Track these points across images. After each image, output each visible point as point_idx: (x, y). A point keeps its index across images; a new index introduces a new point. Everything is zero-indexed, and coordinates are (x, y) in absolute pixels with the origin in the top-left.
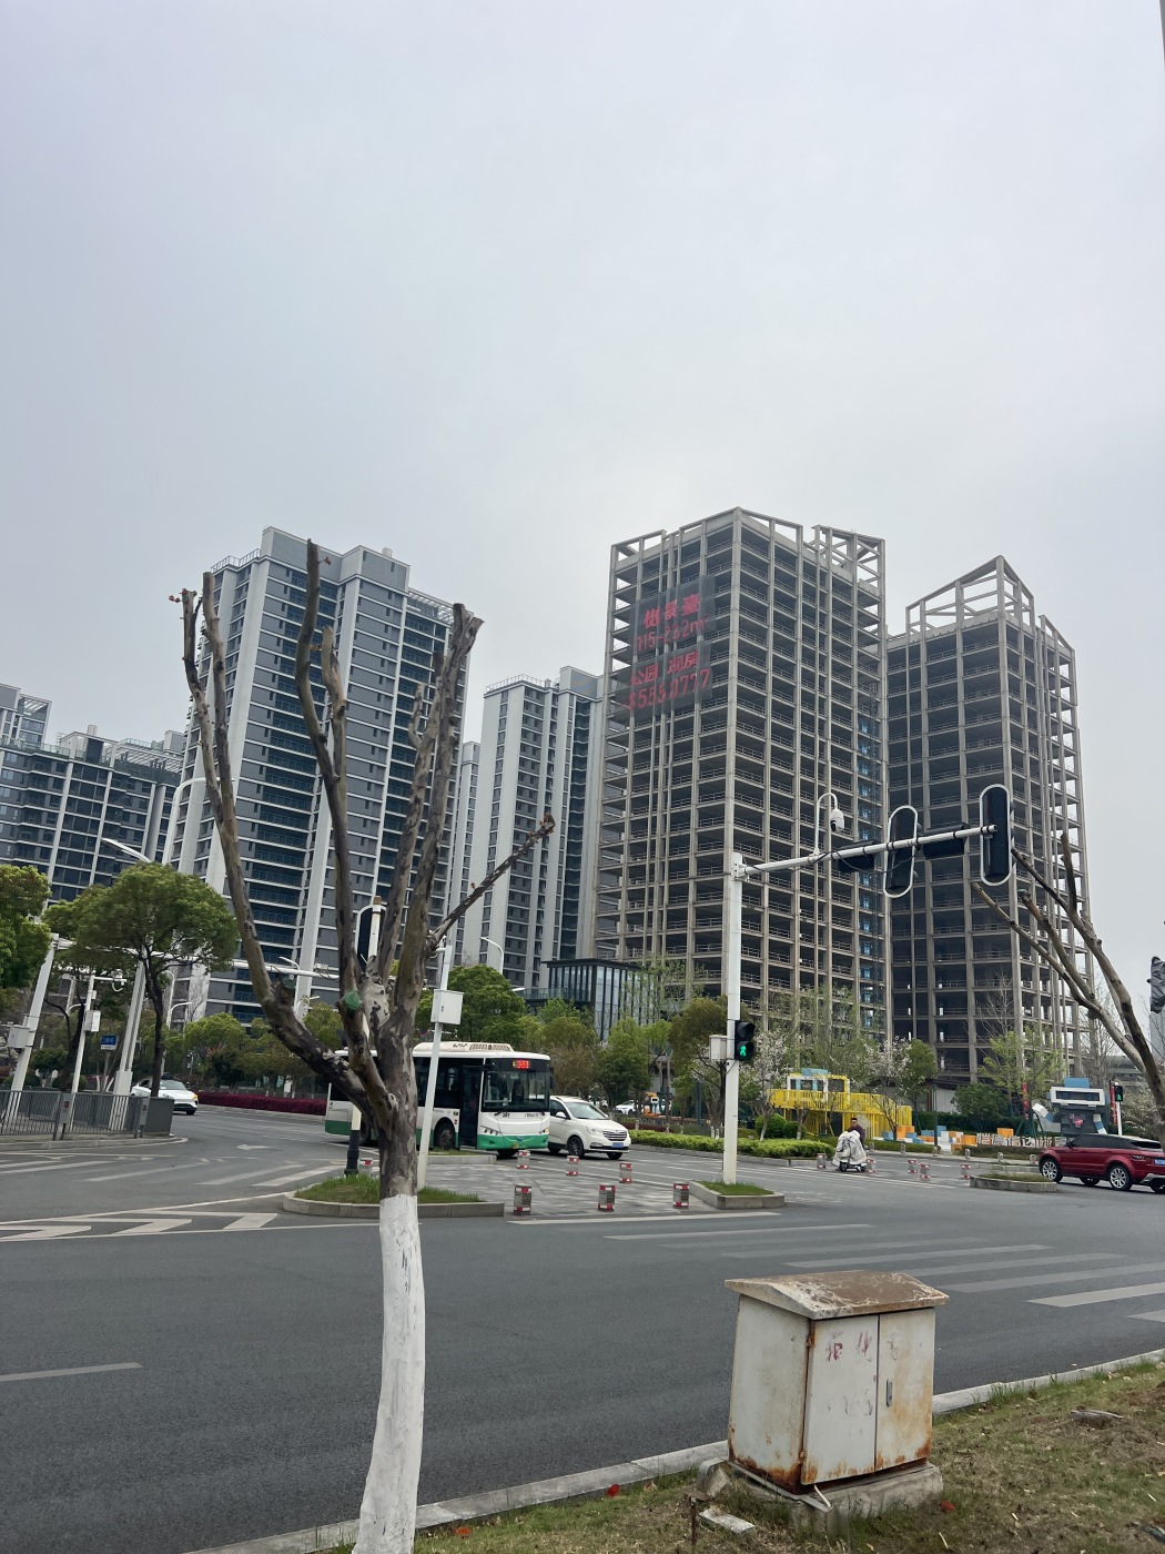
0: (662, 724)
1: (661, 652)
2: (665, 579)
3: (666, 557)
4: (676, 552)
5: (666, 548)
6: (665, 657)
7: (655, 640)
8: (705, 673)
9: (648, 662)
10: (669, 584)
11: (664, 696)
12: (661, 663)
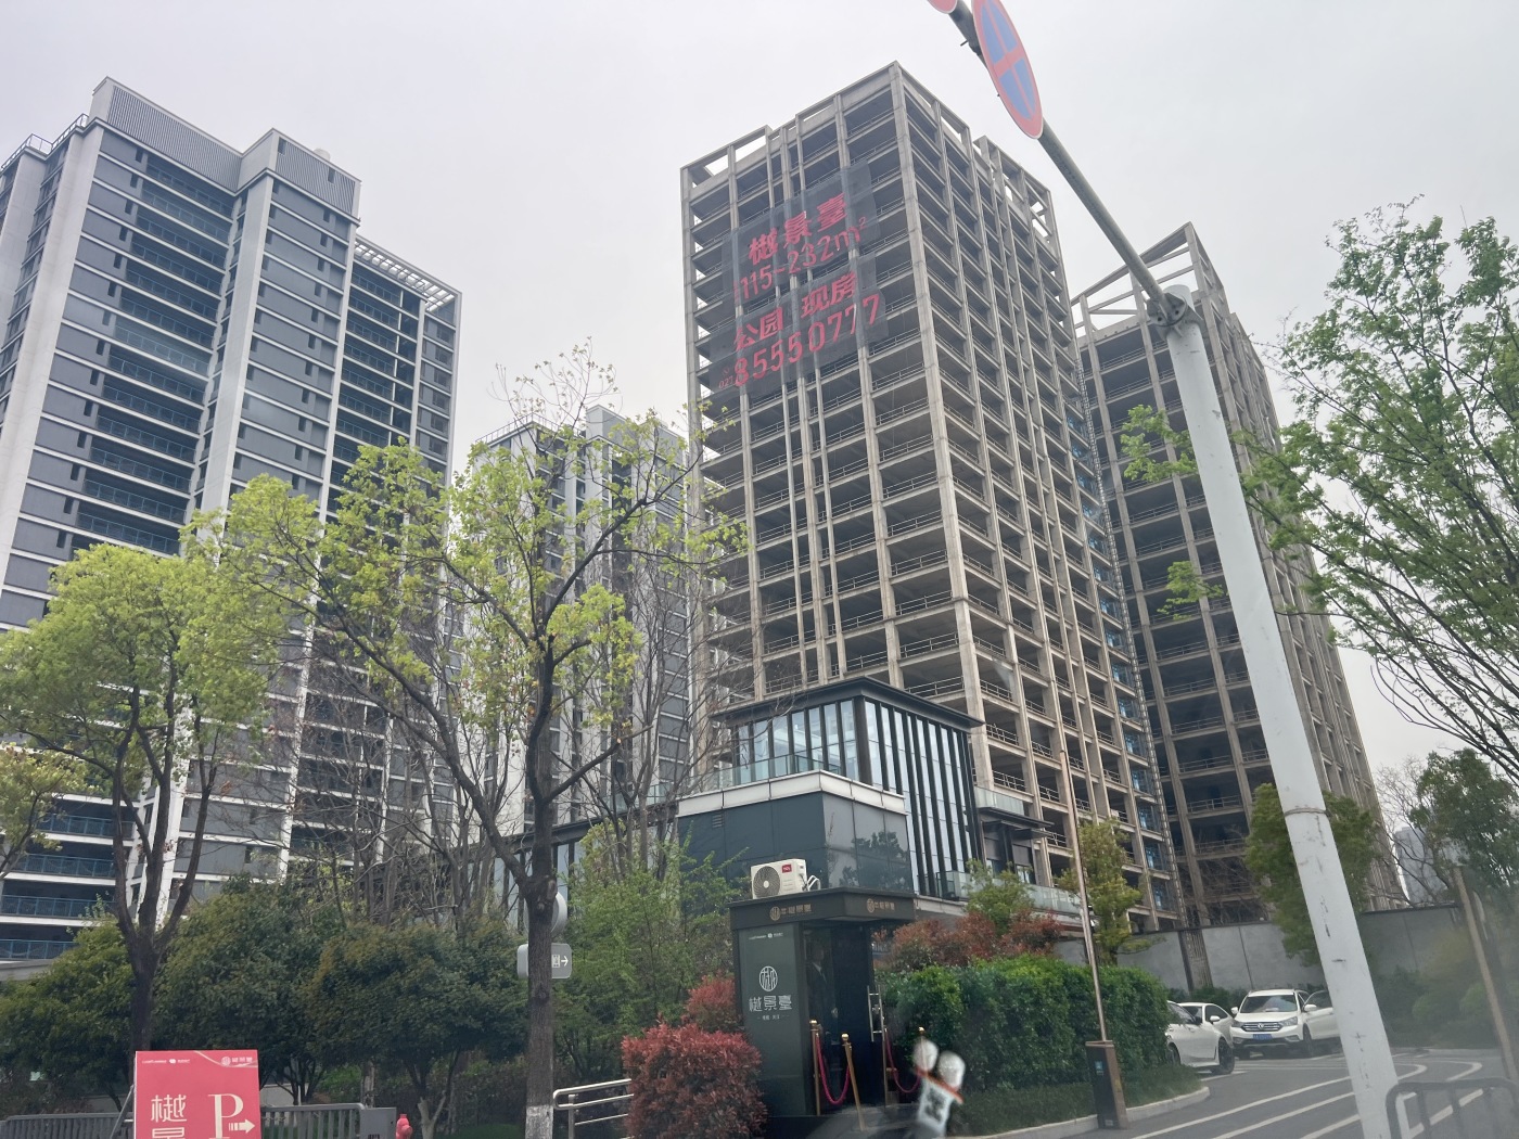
0: (801, 394)
1: (785, 288)
2: (779, 191)
3: (776, 163)
4: (793, 152)
5: (774, 148)
6: (793, 296)
7: (773, 276)
8: (871, 303)
9: (762, 310)
10: (788, 194)
11: (799, 352)
12: (786, 306)
